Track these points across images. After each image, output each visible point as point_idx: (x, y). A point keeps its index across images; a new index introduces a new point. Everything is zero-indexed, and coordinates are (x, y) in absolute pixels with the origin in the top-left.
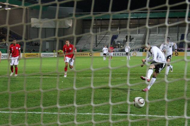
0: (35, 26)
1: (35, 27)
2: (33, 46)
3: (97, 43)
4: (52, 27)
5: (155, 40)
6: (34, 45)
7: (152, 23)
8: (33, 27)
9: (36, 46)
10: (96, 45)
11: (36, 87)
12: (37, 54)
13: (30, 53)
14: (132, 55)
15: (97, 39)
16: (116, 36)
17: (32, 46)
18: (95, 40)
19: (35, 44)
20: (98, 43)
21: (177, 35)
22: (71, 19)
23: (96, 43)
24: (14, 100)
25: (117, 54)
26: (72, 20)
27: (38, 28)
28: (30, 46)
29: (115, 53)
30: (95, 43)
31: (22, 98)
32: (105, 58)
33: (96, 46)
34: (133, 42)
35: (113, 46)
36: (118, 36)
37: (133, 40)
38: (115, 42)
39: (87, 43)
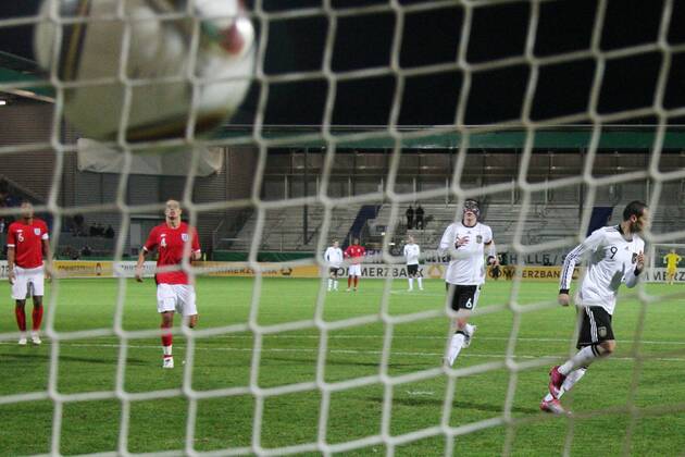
0: (92, 167)
1: (91, 170)
2: (86, 236)
3: (309, 230)
4: (152, 172)
5: (503, 224)
6: (88, 233)
7: (496, 168)
8: (85, 171)
9: (94, 238)
10: (305, 237)
11: (90, 380)
12: (98, 265)
13: (75, 259)
14: (426, 276)
15: (309, 217)
16: (373, 207)
17: (80, 235)
18: (302, 221)
19: (92, 228)
20: (313, 230)
21: (578, 211)
22: (220, 146)
23: (306, 232)
24: (10, 423)
25: (375, 271)
26: (221, 150)
27: (101, 174)
28: (75, 235)
29: (368, 267)
30: (302, 230)
31: (38, 416)
32: (333, 284)
33: (306, 242)
34: (431, 231)
35: (364, 241)
36: (379, 207)
37: (430, 224)
38: (368, 228)
39: (273, 230)
